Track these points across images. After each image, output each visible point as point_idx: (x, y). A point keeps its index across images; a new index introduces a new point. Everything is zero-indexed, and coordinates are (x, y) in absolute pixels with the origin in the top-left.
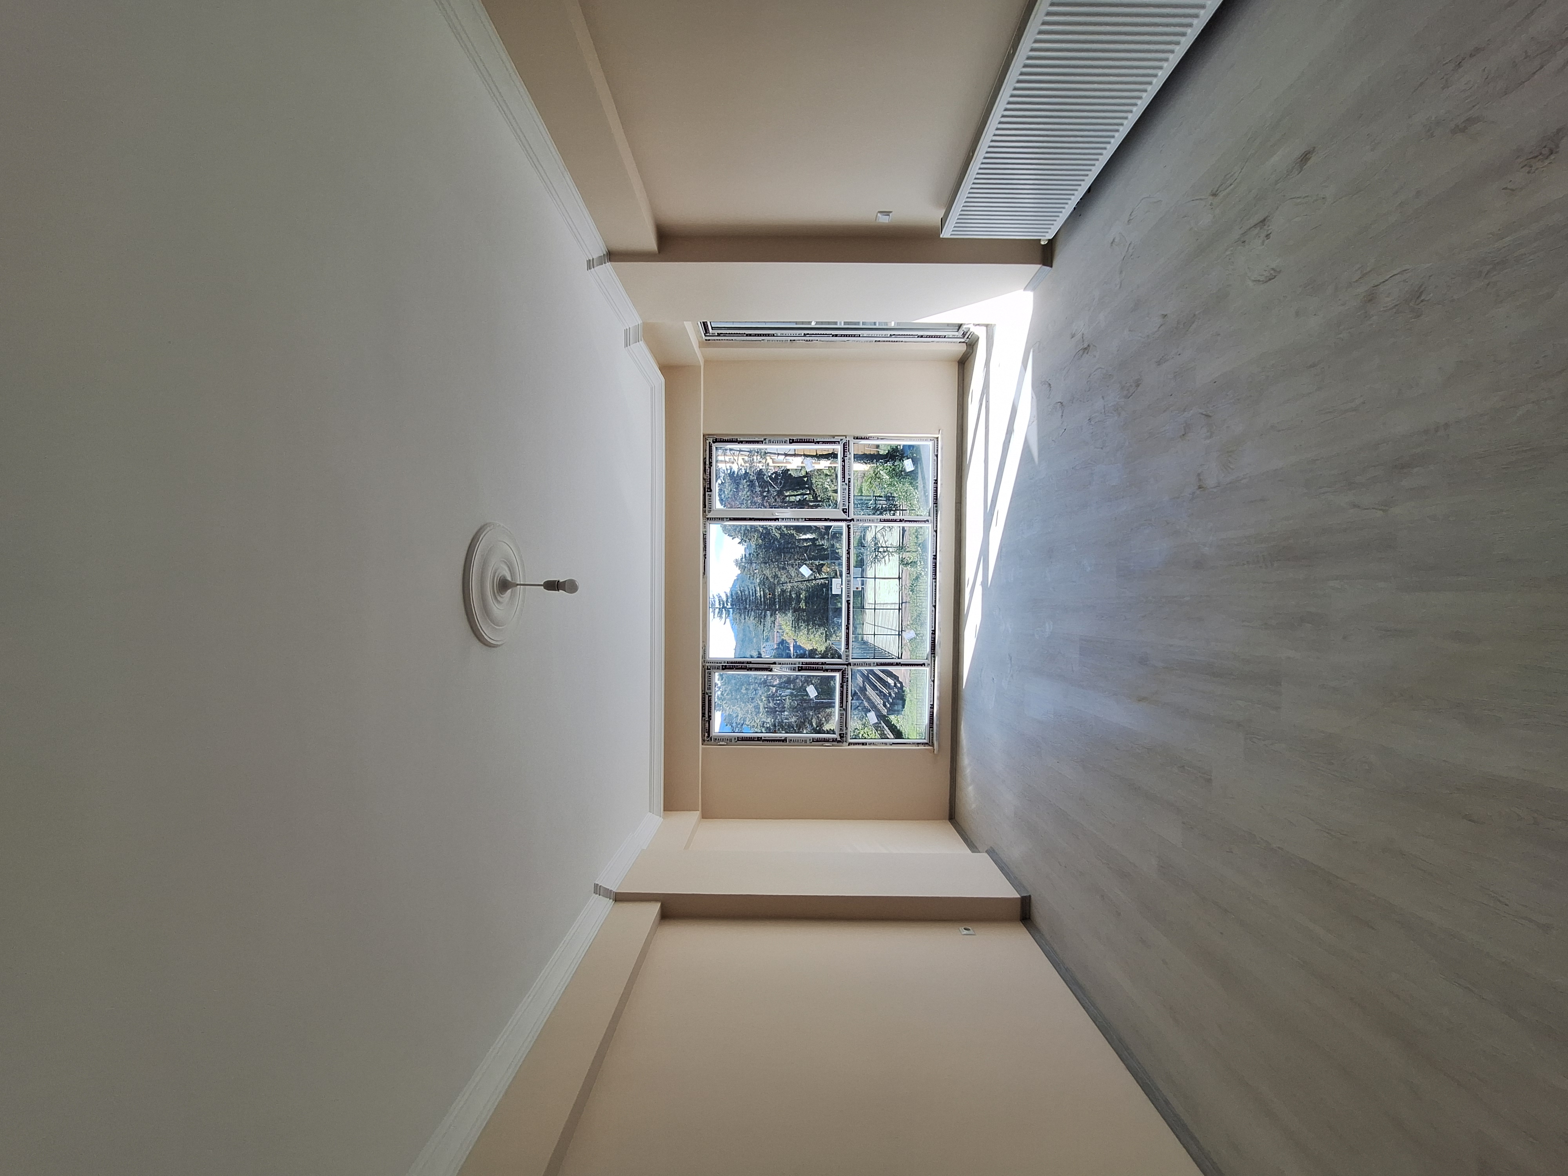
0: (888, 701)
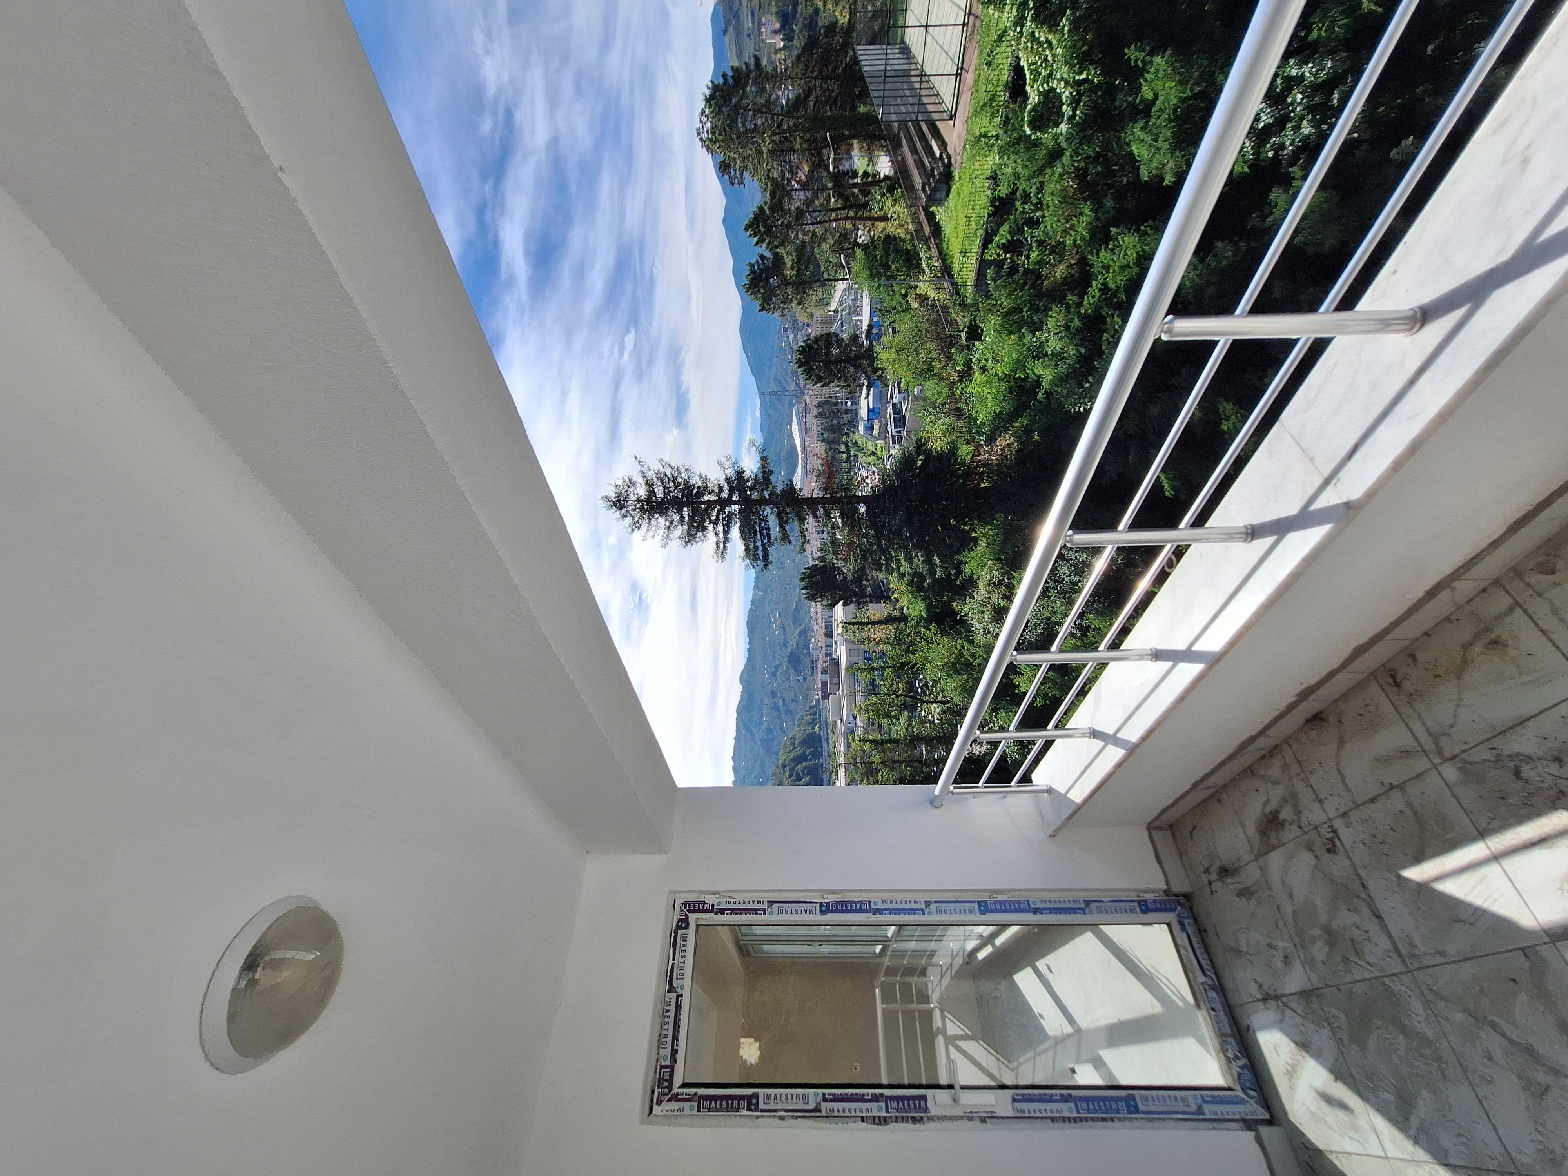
0: (929, 185)
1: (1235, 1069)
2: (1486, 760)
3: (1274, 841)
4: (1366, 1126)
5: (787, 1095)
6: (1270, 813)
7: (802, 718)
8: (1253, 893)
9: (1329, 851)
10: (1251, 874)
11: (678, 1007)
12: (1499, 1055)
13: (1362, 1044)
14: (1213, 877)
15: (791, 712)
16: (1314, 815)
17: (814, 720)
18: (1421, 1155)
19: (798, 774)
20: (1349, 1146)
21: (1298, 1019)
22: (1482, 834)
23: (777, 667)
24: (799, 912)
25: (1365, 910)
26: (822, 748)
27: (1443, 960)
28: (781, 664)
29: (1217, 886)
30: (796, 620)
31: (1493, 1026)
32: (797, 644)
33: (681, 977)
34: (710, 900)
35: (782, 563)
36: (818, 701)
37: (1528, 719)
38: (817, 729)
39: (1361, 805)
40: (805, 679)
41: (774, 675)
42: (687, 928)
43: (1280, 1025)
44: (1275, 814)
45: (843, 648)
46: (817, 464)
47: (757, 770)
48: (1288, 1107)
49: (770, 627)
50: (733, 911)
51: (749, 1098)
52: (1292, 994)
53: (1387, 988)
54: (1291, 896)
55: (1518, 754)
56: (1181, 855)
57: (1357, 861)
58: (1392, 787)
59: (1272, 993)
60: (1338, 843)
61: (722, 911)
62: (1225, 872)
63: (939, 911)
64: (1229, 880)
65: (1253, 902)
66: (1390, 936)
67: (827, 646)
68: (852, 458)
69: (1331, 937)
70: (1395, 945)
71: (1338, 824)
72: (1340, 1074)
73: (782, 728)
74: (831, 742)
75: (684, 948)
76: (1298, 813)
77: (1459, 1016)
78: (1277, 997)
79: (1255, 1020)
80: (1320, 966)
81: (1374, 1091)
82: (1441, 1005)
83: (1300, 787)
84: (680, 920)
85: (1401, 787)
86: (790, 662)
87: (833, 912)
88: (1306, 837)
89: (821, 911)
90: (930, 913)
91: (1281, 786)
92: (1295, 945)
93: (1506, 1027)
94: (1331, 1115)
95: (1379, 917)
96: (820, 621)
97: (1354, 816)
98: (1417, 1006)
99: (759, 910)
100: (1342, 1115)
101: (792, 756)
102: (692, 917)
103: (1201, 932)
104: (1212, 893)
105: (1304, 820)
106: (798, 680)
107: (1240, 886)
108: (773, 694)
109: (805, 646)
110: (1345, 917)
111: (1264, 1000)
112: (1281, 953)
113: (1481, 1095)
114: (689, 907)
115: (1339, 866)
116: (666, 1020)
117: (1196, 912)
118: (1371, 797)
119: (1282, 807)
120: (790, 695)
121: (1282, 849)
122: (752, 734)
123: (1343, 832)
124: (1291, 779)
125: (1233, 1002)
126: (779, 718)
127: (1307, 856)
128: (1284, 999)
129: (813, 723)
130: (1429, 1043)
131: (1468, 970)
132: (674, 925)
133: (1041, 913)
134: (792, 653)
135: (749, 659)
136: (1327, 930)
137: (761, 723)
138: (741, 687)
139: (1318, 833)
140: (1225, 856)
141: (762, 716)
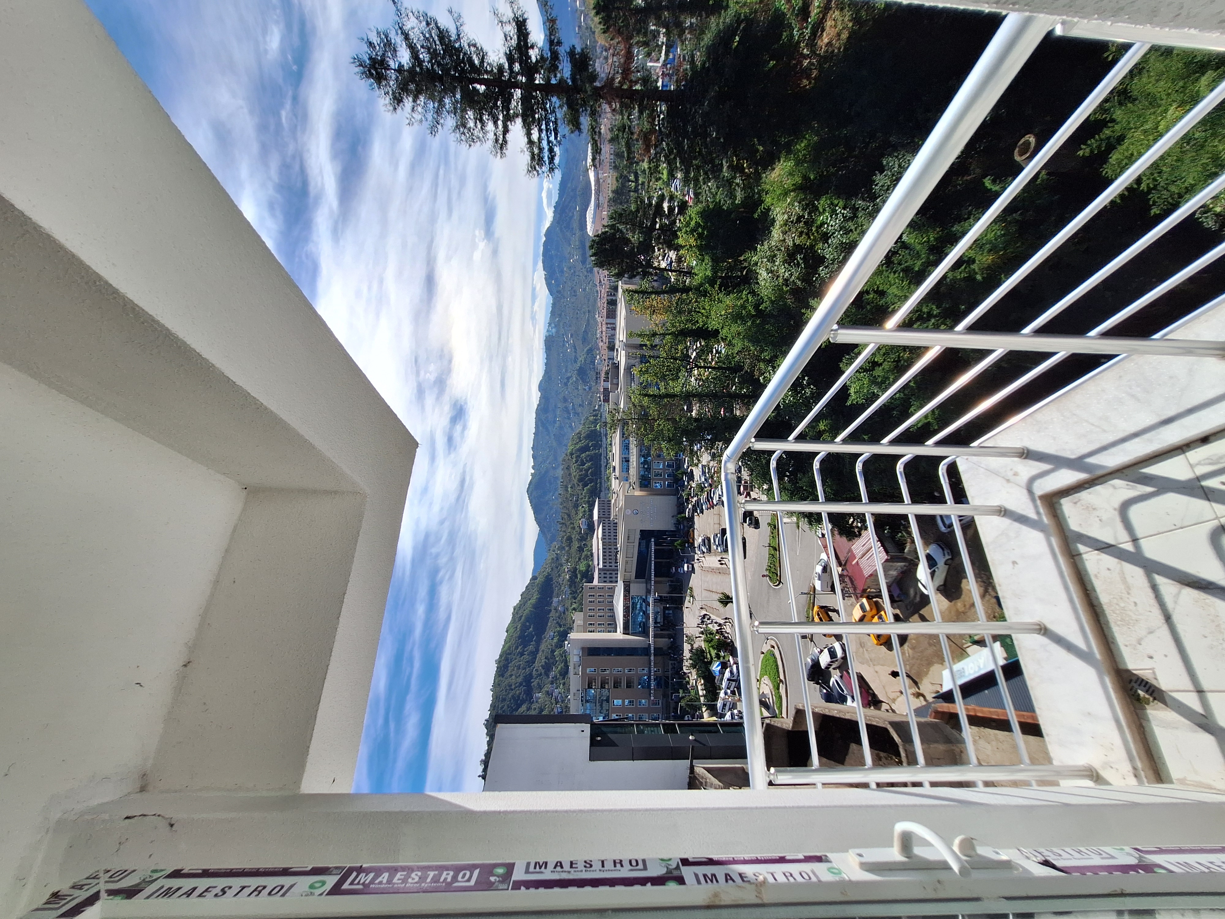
7: (587, 418)
15: (578, 414)
17: (596, 420)
19: (582, 460)
23: (568, 378)
26: (601, 441)
28: (571, 376)
30: (585, 340)
32: (585, 361)
35: (575, 291)
36: (600, 406)
38: (598, 427)
40: (590, 388)
41: (566, 384)
45: (623, 353)
46: (608, 193)
47: (551, 458)
49: (564, 345)
67: (609, 359)
68: (640, 187)
73: (571, 426)
74: (608, 437)
86: (578, 374)
96: (604, 338)
101: (578, 447)
106: (585, 389)
108: (565, 400)
109: (591, 362)
120: (578, 401)
122: (547, 430)
126: (569, 418)
129: (595, 422)
134: (580, 367)
135: (546, 372)
137: (555, 422)
138: (540, 394)
141: (555, 417)
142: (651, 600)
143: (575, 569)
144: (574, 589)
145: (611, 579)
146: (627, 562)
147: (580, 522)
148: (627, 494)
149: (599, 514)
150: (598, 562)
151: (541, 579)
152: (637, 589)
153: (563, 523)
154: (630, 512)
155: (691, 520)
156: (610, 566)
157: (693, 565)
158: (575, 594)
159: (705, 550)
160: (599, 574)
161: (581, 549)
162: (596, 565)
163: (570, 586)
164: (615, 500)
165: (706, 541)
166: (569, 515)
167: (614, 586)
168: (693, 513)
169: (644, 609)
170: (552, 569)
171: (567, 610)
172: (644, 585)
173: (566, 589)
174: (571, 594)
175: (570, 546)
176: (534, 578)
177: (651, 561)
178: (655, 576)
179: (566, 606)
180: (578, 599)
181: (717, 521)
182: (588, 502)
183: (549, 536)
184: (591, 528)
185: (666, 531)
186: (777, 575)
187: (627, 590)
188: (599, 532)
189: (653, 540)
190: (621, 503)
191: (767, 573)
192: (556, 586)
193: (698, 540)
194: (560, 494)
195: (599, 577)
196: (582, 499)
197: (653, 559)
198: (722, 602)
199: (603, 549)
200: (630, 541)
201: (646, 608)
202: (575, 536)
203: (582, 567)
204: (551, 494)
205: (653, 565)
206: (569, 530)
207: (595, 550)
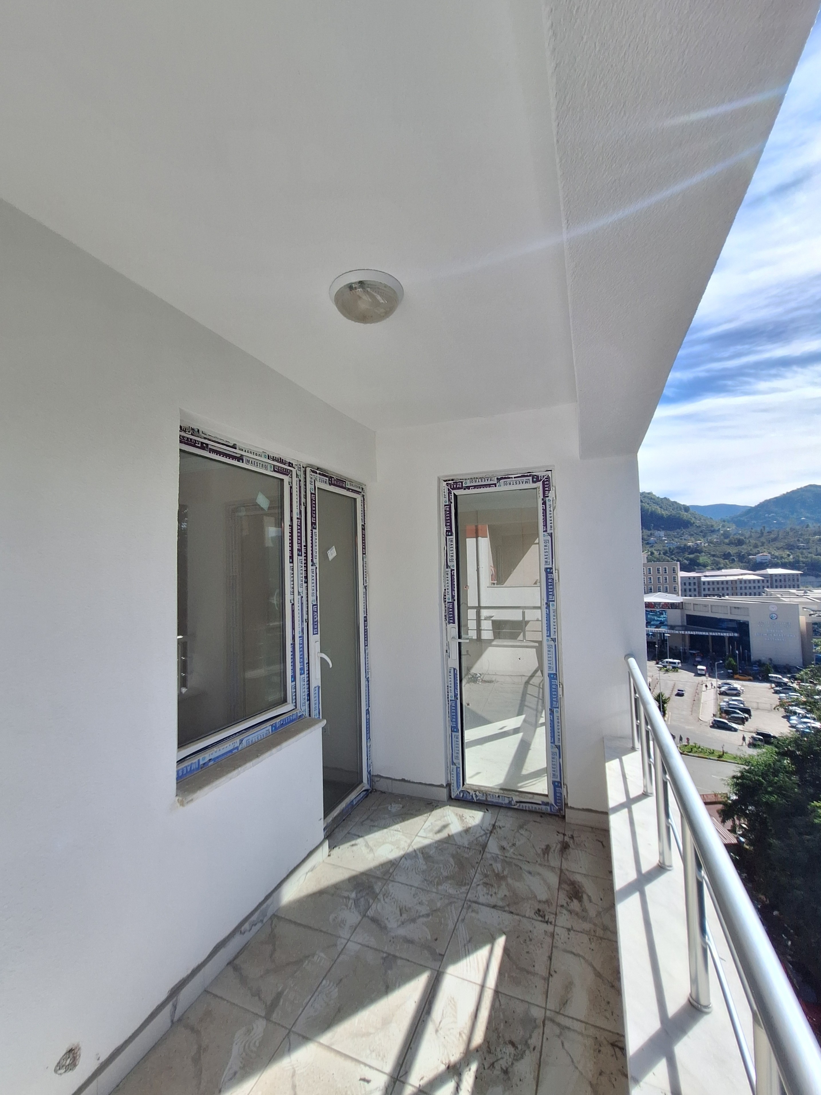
1: (472, 792)
2: (531, 1037)
3: (565, 886)
4: (428, 835)
5: (453, 550)
6: (582, 896)
8: (544, 854)
9: (539, 910)
10: (554, 861)
11: (489, 485)
12: (419, 908)
13: (453, 856)
14: (567, 839)
16: (564, 920)
18: (411, 849)
20: (428, 823)
21: (478, 835)
22: (497, 992)
24: (546, 554)
25: (500, 903)
27: (460, 919)
29: (560, 837)
31: (428, 915)
33: (506, 484)
34: (551, 494)
37: (537, 1086)
39: (552, 950)
42: (533, 482)
43: (480, 826)
44: (580, 899)
48: (452, 808)
50: (545, 511)
51: (451, 531)
52: (488, 840)
53: (465, 885)
54: (530, 873)
55: (522, 1057)
56: (592, 828)
57: (524, 920)
58: (550, 975)
59: (495, 831)
60: (540, 918)
61: (544, 503)
62: (565, 847)
63: (549, 646)
64: (559, 846)
65: (539, 851)
66: (483, 905)
69: (500, 877)
70: (478, 903)
71: (550, 928)
72: (450, 838)
75: (521, 483)
76: (571, 912)
77: (439, 904)
78: (491, 832)
79: (489, 815)
80: (491, 862)
81: (436, 848)
82: (447, 901)
83: (587, 926)
84: (538, 477)
85: (547, 978)
87: (547, 577)
88: (554, 904)
89: (547, 569)
90: (548, 640)
91: (594, 916)
92: (506, 857)
93: (425, 919)
94: (440, 824)
95: (494, 907)
97: (549, 940)
98: (452, 891)
99: (546, 528)
100: (437, 828)
102: (540, 484)
103: (542, 814)
104: (558, 832)
105: (565, 912)
107: (552, 850)
110: (503, 891)
111: (494, 826)
112: (508, 848)
113: (413, 888)
114: (546, 481)
115: (528, 909)
116: (483, 480)
117: (554, 817)
118: (553, 958)
119: (581, 906)
121: (557, 887)
123: (544, 926)
124: (595, 925)
125: (502, 810)
127: (543, 897)
128: (488, 835)
130: (439, 884)
131: (451, 926)
132: (534, 474)
133: (550, 714)
136: (504, 878)
139: (553, 914)
140: (574, 853)
142: (662, 630)
143: (700, 552)
144: (675, 551)
145: (688, 590)
146: (705, 606)
147: (765, 554)
148: (800, 607)
149: (776, 575)
150: (708, 576)
151: (685, 515)
152: (674, 617)
153: (762, 533)
154: (773, 610)
155: (766, 679)
156: (704, 589)
157: (704, 675)
158: (670, 553)
159: (723, 689)
160: (694, 578)
161: (727, 556)
162: (704, 574)
163: (678, 548)
164: (794, 594)
165: (735, 692)
166: (775, 540)
167: (678, 593)
168: (774, 682)
169: (652, 623)
170: (700, 527)
171: (652, 546)
172: (680, 624)
173: (676, 543)
174: (670, 549)
175: (730, 544)
176: (686, 509)
177: (709, 631)
178: (691, 635)
179: (656, 545)
180: (664, 557)
181: (761, 706)
182: (798, 562)
183: (744, 519)
184: (756, 566)
185: (749, 650)
186: (690, 752)
187: (673, 606)
188: (750, 576)
189: (736, 635)
190: (786, 600)
191: (691, 743)
192: (678, 533)
193: (737, 684)
194: (808, 526)
195: (689, 578)
196: (802, 553)
197: (711, 634)
198: (659, 696)
199: (727, 582)
200: (733, 610)
201: (653, 625)
202: (744, 549)
203: (703, 559)
204: (808, 515)
205: (704, 633)
206: (753, 541)
207: (724, 572)
